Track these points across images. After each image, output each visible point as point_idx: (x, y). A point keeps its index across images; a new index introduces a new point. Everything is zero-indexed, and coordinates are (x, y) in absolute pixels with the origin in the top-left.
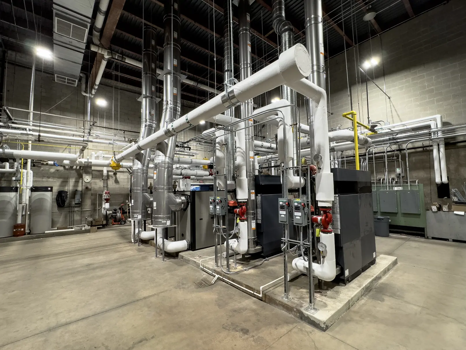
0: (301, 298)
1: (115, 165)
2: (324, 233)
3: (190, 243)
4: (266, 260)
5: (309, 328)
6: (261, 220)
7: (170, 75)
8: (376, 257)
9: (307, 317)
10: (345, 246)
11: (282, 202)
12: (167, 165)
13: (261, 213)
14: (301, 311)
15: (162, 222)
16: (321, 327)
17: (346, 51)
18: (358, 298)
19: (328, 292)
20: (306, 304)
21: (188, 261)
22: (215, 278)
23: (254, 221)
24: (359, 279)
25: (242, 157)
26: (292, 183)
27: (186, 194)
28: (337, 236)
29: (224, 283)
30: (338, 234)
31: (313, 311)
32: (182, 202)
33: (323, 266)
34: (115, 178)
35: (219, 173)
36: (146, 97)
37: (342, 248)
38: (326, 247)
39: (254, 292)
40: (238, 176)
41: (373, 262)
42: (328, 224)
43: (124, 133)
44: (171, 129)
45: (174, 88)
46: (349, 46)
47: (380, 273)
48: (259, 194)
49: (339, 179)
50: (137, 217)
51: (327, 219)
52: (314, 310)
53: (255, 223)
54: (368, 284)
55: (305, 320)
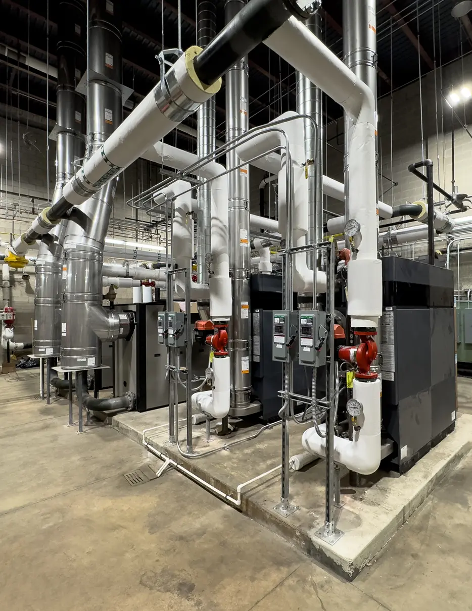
0: (314, 506)
1: (14, 259)
2: (359, 381)
3: (136, 398)
4: (267, 428)
5: (321, 574)
6: (259, 357)
7: (98, 83)
8: (455, 420)
9: (319, 549)
10: (403, 404)
11: (278, 319)
12: (89, 253)
13: (259, 344)
14: (307, 537)
15: (78, 360)
16: (344, 572)
17: (421, 78)
18: (421, 500)
19: (366, 492)
20: (321, 521)
21: (125, 432)
22: (164, 466)
23: (247, 358)
24: (424, 461)
25: (221, 236)
26: (303, 283)
27: (130, 309)
28: (387, 387)
29: (180, 474)
30: (391, 381)
31: (332, 537)
32: (120, 324)
33: (356, 445)
34: (27, 286)
35: (178, 267)
36: (63, 131)
37: (396, 407)
38: (362, 409)
39: (227, 495)
40: (213, 272)
41: (451, 429)
42: (369, 363)
43: (33, 201)
44: (82, 179)
45: (106, 109)
46: (426, 69)
47: (462, 449)
48: (257, 308)
49: (395, 277)
50: (44, 352)
51: (367, 353)
52: (334, 534)
53: (248, 361)
54: (440, 470)
55: (314, 556)
